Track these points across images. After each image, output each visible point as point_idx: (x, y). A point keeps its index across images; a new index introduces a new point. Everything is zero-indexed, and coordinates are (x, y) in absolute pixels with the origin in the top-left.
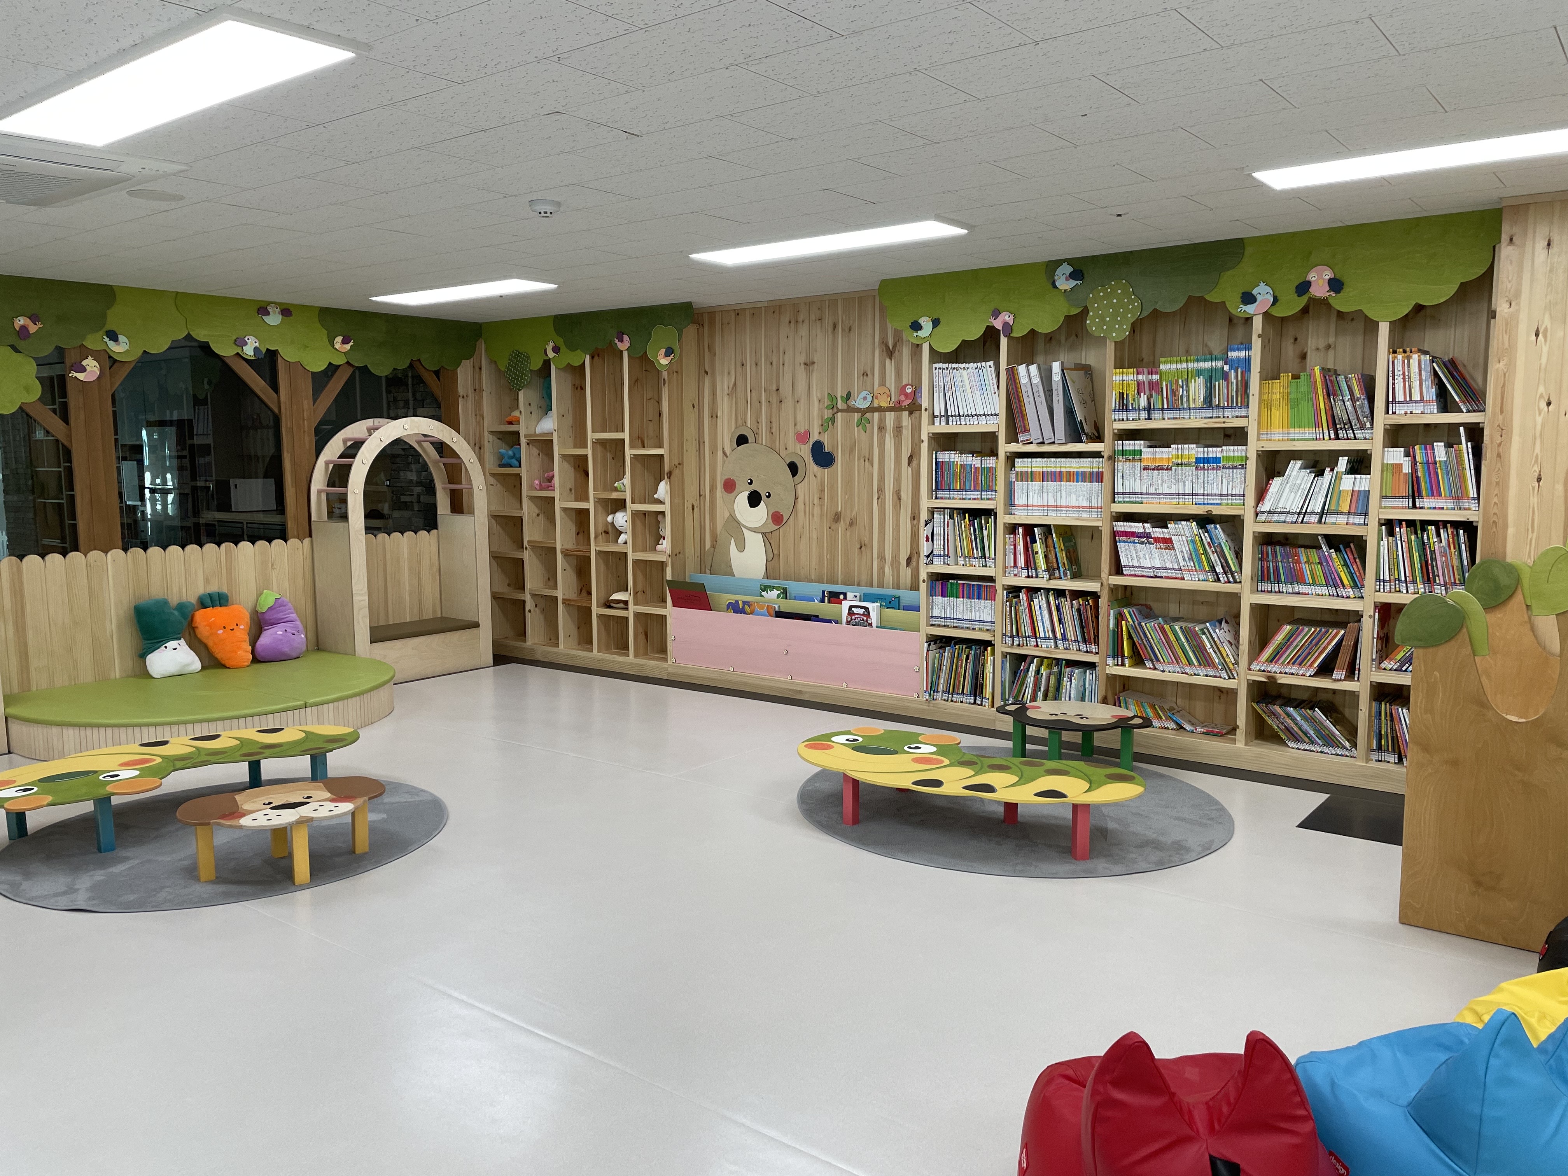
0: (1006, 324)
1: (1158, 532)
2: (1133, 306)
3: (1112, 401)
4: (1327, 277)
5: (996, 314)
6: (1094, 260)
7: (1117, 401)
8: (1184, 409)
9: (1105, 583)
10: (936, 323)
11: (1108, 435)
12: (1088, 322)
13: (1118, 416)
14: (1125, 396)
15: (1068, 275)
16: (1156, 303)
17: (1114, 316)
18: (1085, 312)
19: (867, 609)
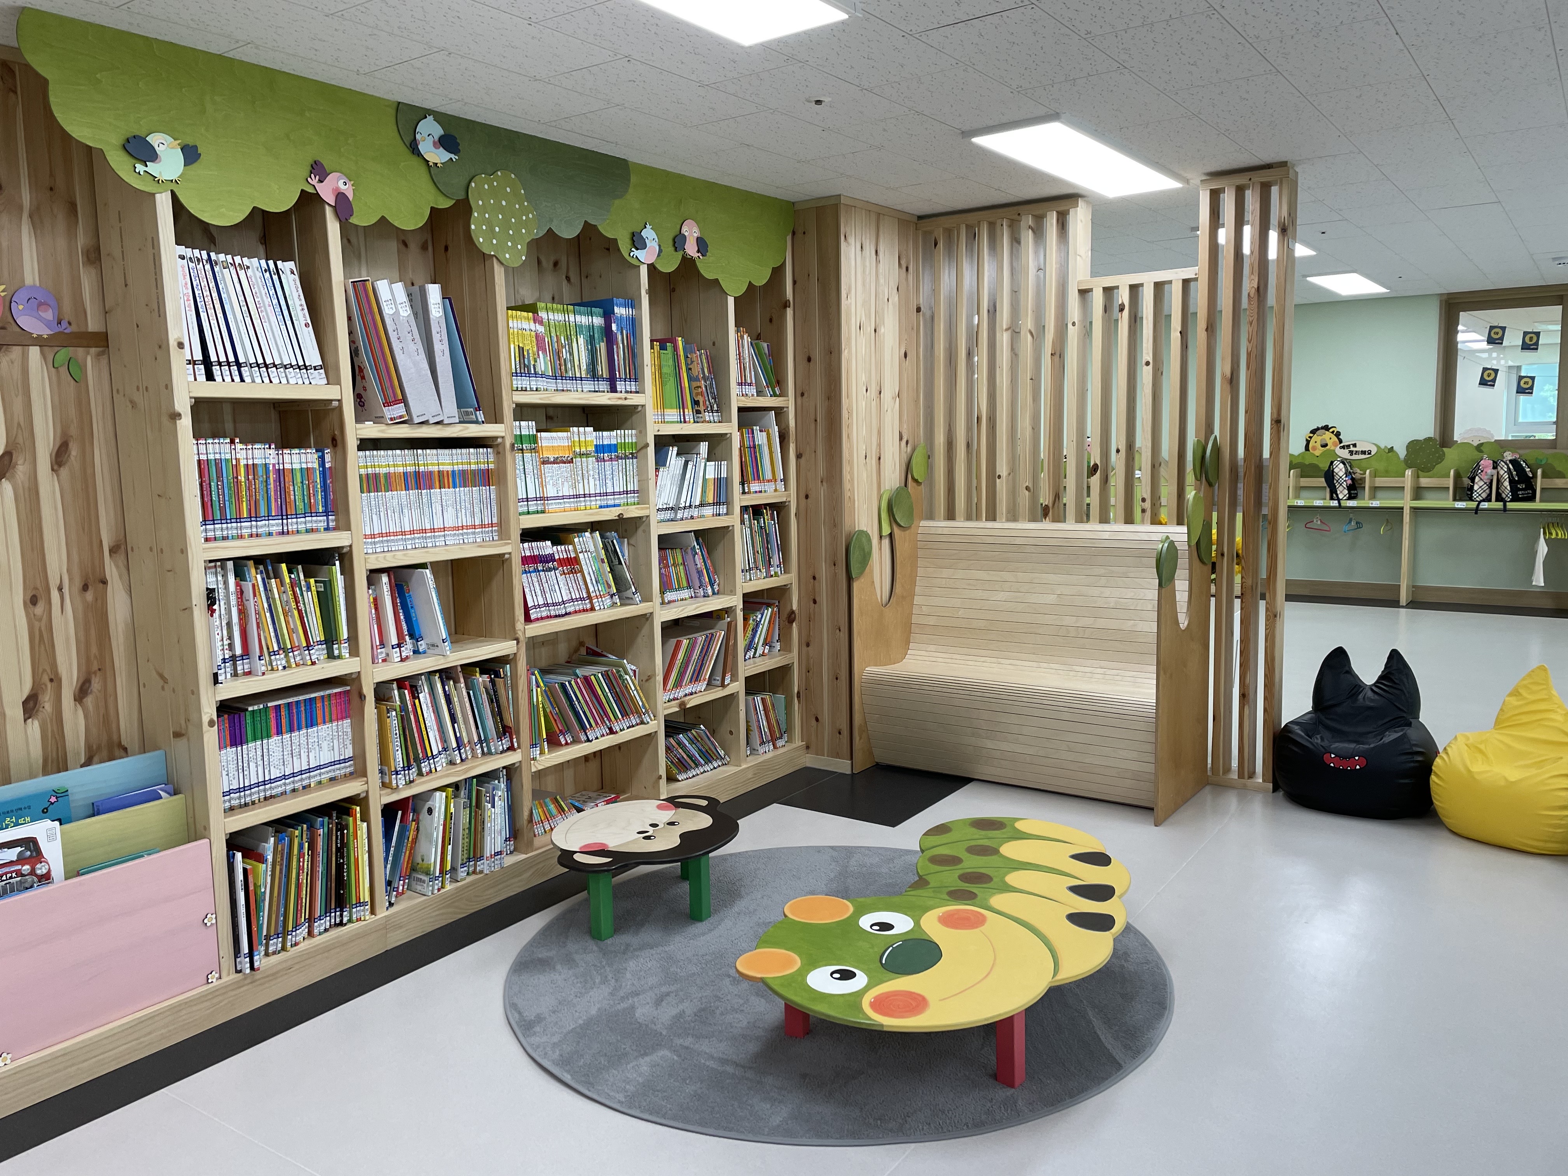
0: (340, 196)
1: (559, 552)
2: (527, 216)
3: (508, 361)
4: (696, 235)
5: (318, 170)
6: (471, 126)
7: (517, 359)
8: (571, 379)
9: (522, 638)
10: (191, 154)
11: (508, 411)
12: (473, 227)
13: (518, 382)
14: (525, 353)
15: (436, 138)
16: (551, 220)
17: (506, 225)
18: (463, 209)
19: (31, 844)
